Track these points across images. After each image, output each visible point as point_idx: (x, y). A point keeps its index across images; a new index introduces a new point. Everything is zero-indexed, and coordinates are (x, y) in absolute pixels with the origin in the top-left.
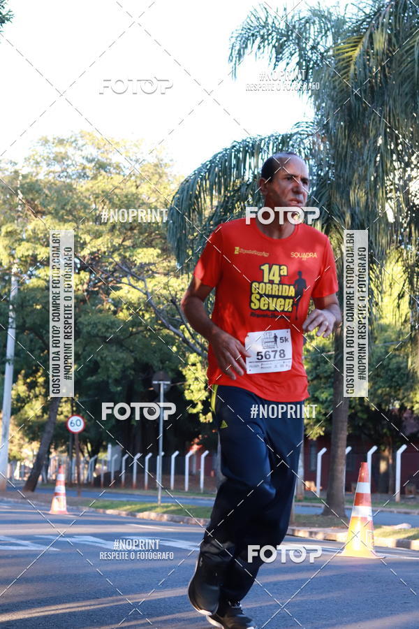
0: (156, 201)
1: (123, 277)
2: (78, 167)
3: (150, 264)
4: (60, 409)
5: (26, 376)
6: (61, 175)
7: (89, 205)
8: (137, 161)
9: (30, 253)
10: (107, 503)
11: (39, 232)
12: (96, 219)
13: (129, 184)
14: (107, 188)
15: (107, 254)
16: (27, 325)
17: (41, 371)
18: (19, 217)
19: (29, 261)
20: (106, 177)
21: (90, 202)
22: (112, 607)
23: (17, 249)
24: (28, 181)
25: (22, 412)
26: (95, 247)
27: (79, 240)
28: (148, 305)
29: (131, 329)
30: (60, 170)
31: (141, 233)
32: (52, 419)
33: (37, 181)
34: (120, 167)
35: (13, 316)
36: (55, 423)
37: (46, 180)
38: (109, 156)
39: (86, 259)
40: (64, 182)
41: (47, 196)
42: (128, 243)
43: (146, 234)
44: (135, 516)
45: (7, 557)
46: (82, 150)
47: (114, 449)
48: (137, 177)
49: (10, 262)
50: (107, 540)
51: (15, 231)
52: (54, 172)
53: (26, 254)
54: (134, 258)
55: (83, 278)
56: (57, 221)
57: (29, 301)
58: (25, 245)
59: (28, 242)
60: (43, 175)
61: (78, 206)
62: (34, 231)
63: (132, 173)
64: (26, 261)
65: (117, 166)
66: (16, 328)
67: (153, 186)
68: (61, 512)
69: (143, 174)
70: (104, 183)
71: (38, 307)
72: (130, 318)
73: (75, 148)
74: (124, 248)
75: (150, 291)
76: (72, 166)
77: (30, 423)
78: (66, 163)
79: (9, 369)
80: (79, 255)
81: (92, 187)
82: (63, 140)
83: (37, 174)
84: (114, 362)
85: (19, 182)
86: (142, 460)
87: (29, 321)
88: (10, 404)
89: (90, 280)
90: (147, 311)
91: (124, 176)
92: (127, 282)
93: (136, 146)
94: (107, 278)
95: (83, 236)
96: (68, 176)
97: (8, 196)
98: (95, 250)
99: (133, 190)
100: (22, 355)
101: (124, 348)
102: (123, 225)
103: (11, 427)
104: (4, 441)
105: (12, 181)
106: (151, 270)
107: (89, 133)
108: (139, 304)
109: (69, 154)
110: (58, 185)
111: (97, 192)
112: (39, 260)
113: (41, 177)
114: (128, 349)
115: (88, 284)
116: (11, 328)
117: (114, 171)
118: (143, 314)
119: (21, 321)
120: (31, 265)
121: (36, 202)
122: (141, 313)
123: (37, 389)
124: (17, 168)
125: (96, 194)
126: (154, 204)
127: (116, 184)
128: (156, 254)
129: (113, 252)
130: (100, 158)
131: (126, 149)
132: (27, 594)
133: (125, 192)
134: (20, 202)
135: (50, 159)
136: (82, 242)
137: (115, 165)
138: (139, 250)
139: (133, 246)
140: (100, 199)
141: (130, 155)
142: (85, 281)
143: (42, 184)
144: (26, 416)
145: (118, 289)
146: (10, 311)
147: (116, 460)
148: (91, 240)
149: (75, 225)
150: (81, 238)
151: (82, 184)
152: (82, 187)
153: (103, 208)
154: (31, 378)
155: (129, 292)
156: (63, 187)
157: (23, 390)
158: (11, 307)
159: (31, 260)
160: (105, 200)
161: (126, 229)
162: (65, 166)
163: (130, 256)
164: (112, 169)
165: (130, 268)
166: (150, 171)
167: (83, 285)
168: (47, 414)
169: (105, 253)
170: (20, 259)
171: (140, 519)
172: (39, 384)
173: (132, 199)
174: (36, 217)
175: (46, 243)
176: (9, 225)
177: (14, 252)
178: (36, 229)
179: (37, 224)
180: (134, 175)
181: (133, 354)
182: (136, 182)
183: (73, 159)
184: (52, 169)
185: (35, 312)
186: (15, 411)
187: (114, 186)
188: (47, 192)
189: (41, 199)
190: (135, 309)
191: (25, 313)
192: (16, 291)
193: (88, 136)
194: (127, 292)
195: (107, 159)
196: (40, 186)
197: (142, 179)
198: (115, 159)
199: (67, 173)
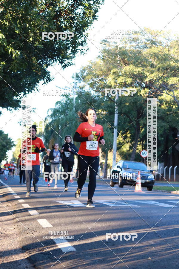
0: (178, 57)
1: (164, 90)
2: (143, 44)
3: (175, 84)
4: (137, 148)
5: (122, 134)
6: (136, 47)
7: (148, 60)
8: (169, 40)
9: (123, 81)
10: (158, 187)
11: (127, 72)
12: (151, 65)
13: (165, 50)
14: (156, 52)
15: (156, 80)
16: (123, 112)
17: (129, 131)
18: (118, 66)
19: (123, 85)
20: (155, 47)
21: (148, 58)
22: (164, 230)
23: (118, 79)
24: (122, 50)
25: (121, 149)
26: (151, 77)
27: (144, 75)
28: (174, 102)
29: (167, 113)
30: (135, 45)
31: (171, 71)
32: (134, 152)
33: (126, 50)
34: (161, 43)
35: (117, 108)
36: (135, 153)
37: (130, 50)
38: (157, 38)
39: (148, 83)
40: (137, 50)
41: (130, 56)
42: (165, 75)
43: (173, 71)
44: (171, 193)
45: (118, 209)
46: (145, 36)
47: (161, 164)
48: (169, 47)
49: (115, 85)
50: (160, 202)
51: (117, 72)
52: (133, 46)
53: (122, 81)
54: (168, 82)
55: (146, 91)
56: (135, 67)
57: (123, 101)
58: (121, 78)
59: (122, 76)
60: (128, 47)
61: (144, 60)
62: (125, 71)
63: (167, 45)
64: (122, 85)
65: (160, 42)
66: (118, 113)
67: (176, 51)
68: (139, 191)
69: (171, 45)
70: (155, 49)
71: (127, 104)
72: (167, 108)
73: (142, 35)
74: (164, 78)
75: (175, 96)
76: (140, 43)
77: (125, 154)
78: (138, 42)
79: (115, 131)
80: (144, 81)
81: (149, 52)
82: (136, 32)
83: (126, 47)
84: (160, 127)
85: (118, 51)
86: (172, 169)
87: (124, 110)
88: (116, 145)
89: (149, 92)
90: (174, 105)
91: (163, 46)
92: (166, 92)
93: (168, 33)
94: (156, 91)
95: (146, 73)
96: (139, 48)
97: (114, 57)
98: (151, 79)
99: (167, 52)
100: (121, 125)
101: (164, 121)
102: (163, 68)
103: (117, 155)
104: (114, 161)
105: (115, 50)
106: (175, 87)
107: (147, 28)
108: (171, 102)
109: (139, 38)
110: (135, 51)
111: (152, 54)
112: (127, 84)
113: (127, 48)
114: (166, 121)
115: (148, 94)
116: (116, 113)
117: (159, 44)
118: (172, 106)
119: (120, 110)
120: (124, 86)
121: (125, 59)
122: (171, 106)
123: (127, 139)
124: (117, 45)
125: (151, 55)
126: (176, 58)
127: (160, 50)
128: (177, 80)
129: (159, 79)
130: (152, 39)
131: (164, 35)
132: (128, 225)
133: (163, 53)
134: (119, 59)
135: (131, 40)
136: (145, 75)
137: (159, 42)
138: (170, 78)
139: (168, 77)
140: (153, 57)
141: (166, 37)
142: (147, 92)
143: (128, 51)
144: (123, 151)
145: (162, 95)
146: (116, 106)
147: (161, 169)
148: (149, 75)
149: (142, 68)
150: (145, 74)
151: (145, 51)
152: (145, 52)
153: (154, 61)
154: (125, 135)
155: (166, 97)
156: (137, 53)
157: (121, 140)
158: (116, 104)
159: (124, 84)
160: (155, 57)
161: (164, 70)
162: (138, 43)
163: (166, 81)
164: (158, 44)
165: (167, 86)
166: (175, 44)
167: (146, 94)
168: (131, 150)
169: (155, 80)
170: (119, 84)
171: (173, 194)
172: (128, 137)
173: (167, 56)
174: (125, 65)
175: (130, 77)
176: (114, 69)
177: (116, 81)
178: (126, 71)
179: (126, 69)
180: (167, 46)
181: (168, 124)
182: (168, 49)
183: (141, 40)
184: (132, 44)
185: (126, 106)
186: (118, 149)
187: (159, 51)
188: (130, 55)
189: (128, 58)
190: (169, 104)
191: (122, 107)
192: (118, 97)
193: (147, 30)
194: (165, 97)
195: (155, 39)
196: (127, 52)
197: (171, 47)
198: (159, 39)
199: (138, 46)
